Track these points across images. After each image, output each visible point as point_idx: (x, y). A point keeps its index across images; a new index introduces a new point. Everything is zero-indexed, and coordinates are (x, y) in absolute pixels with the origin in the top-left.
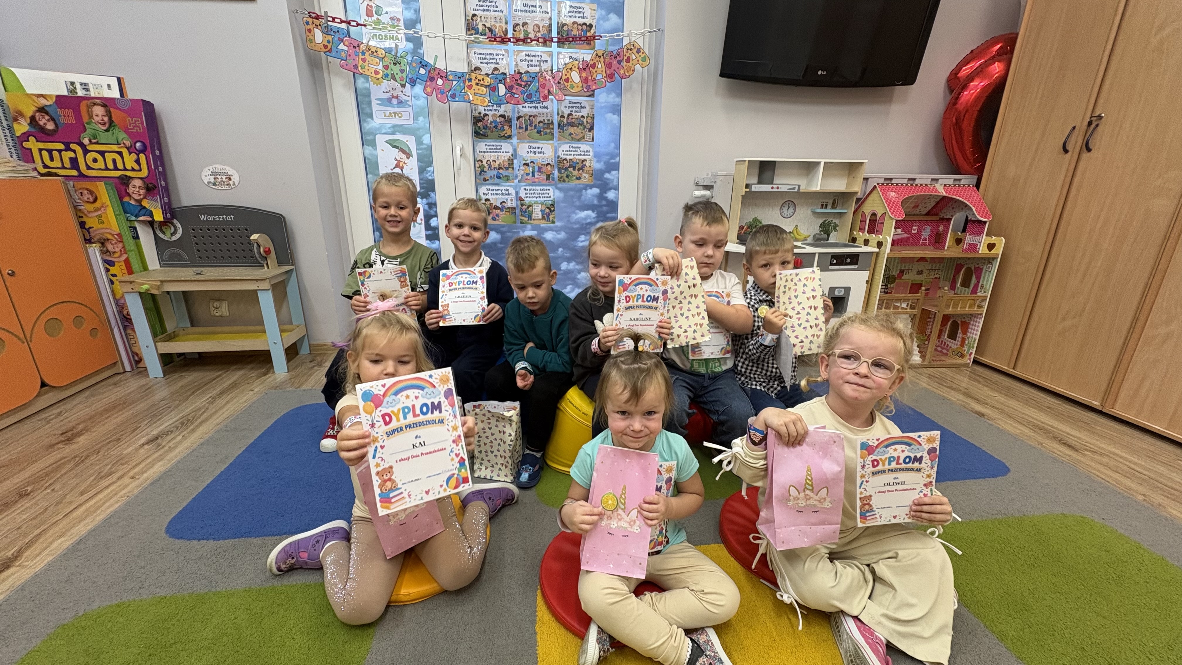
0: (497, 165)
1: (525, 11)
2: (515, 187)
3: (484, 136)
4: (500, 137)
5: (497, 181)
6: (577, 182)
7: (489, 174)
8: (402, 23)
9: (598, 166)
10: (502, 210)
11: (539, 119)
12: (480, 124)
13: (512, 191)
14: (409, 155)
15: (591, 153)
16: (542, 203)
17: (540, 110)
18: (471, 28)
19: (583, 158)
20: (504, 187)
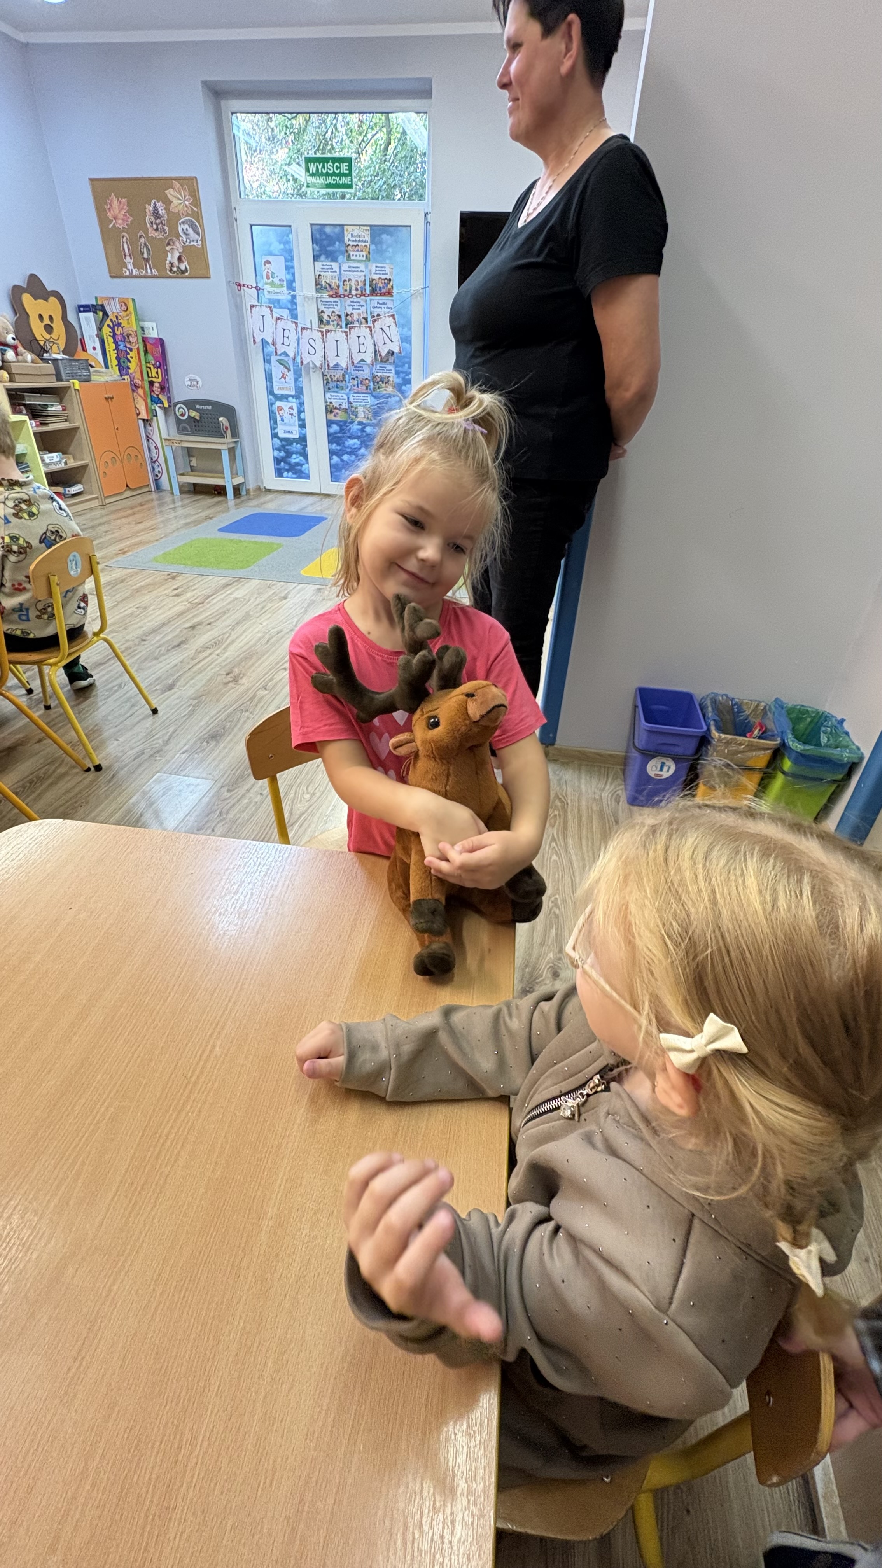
0: (335, 379)
1: (349, 271)
2: (347, 394)
5: (336, 389)
6: (385, 392)
7: (331, 385)
8: (285, 283)
9: (399, 381)
10: (339, 409)
13: (345, 397)
14: (289, 370)
15: (393, 371)
16: (364, 406)
18: (318, 283)
19: (388, 375)
20: (342, 394)
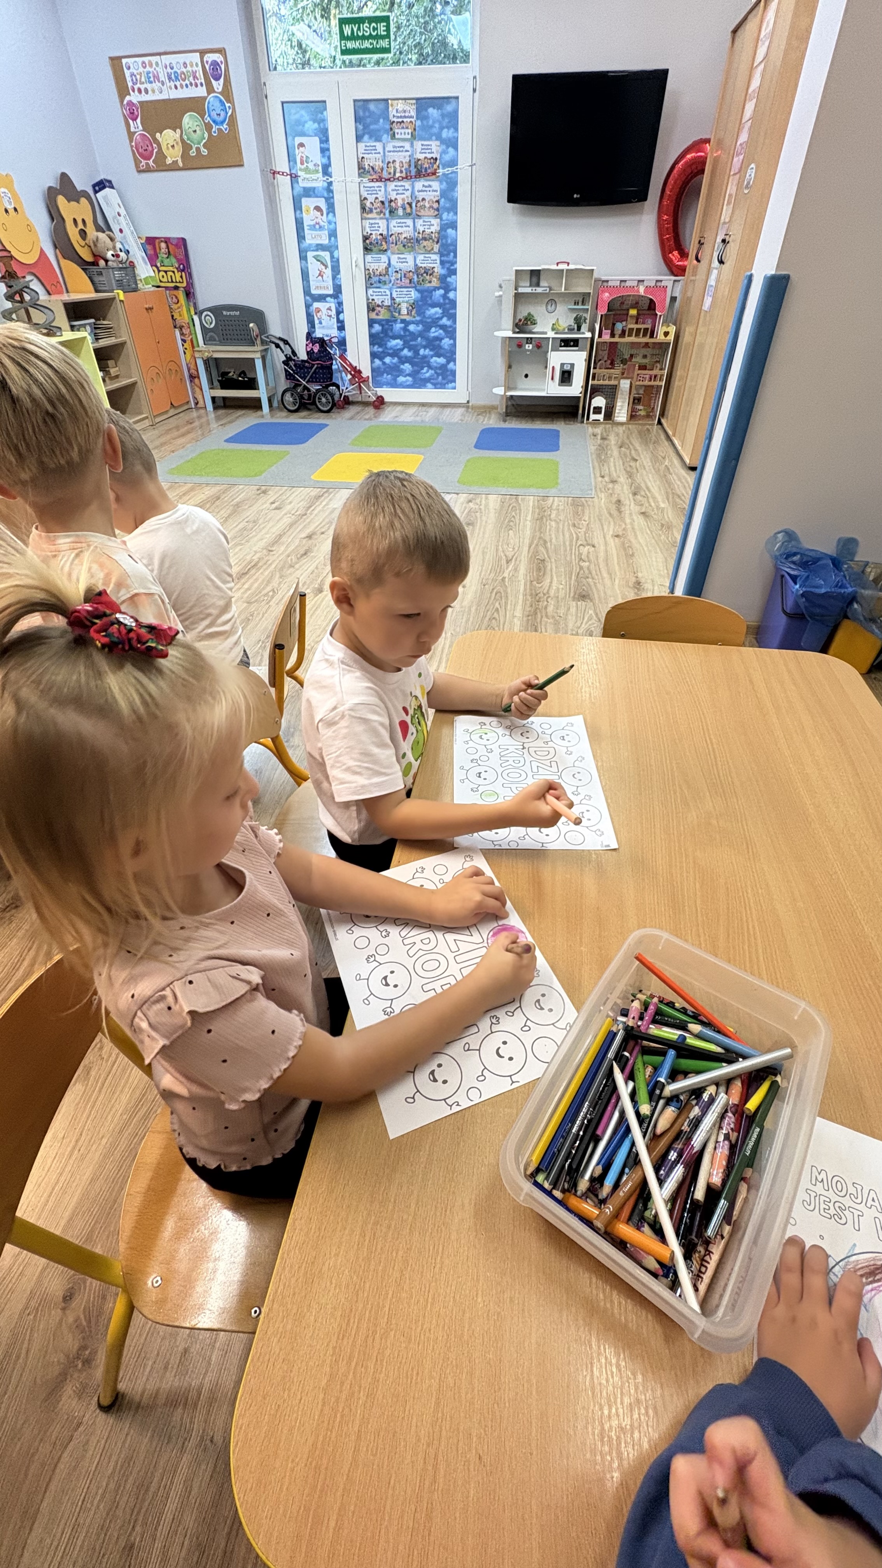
0: (378, 273)
1: (394, 151)
3: (371, 250)
4: (380, 250)
5: (379, 285)
6: (429, 285)
7: (373, 281)
9: (444, 272)
10: (381, 307)
11: (404, 236)
12: (368, 241)
13: (388, 293)
14: (326, 267)
15: (438, 262)
16: (407, 302)
17: (405, 229)
18: (360, 167)
19: (433, 266)
20: (383, 289)
